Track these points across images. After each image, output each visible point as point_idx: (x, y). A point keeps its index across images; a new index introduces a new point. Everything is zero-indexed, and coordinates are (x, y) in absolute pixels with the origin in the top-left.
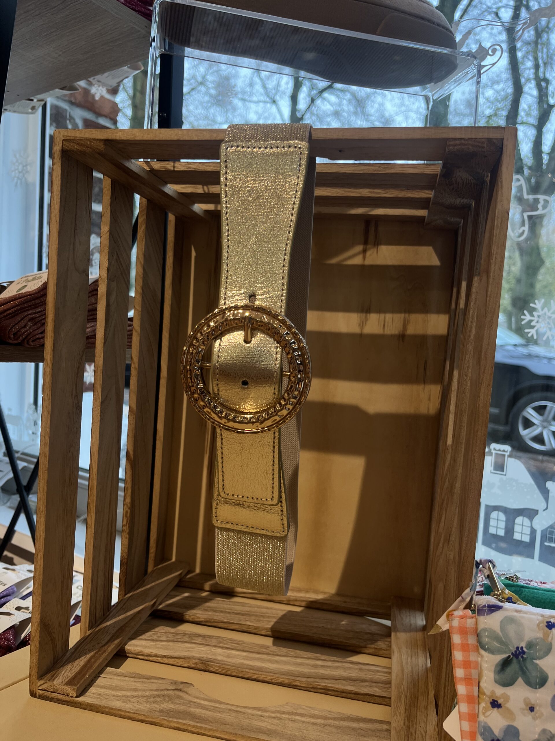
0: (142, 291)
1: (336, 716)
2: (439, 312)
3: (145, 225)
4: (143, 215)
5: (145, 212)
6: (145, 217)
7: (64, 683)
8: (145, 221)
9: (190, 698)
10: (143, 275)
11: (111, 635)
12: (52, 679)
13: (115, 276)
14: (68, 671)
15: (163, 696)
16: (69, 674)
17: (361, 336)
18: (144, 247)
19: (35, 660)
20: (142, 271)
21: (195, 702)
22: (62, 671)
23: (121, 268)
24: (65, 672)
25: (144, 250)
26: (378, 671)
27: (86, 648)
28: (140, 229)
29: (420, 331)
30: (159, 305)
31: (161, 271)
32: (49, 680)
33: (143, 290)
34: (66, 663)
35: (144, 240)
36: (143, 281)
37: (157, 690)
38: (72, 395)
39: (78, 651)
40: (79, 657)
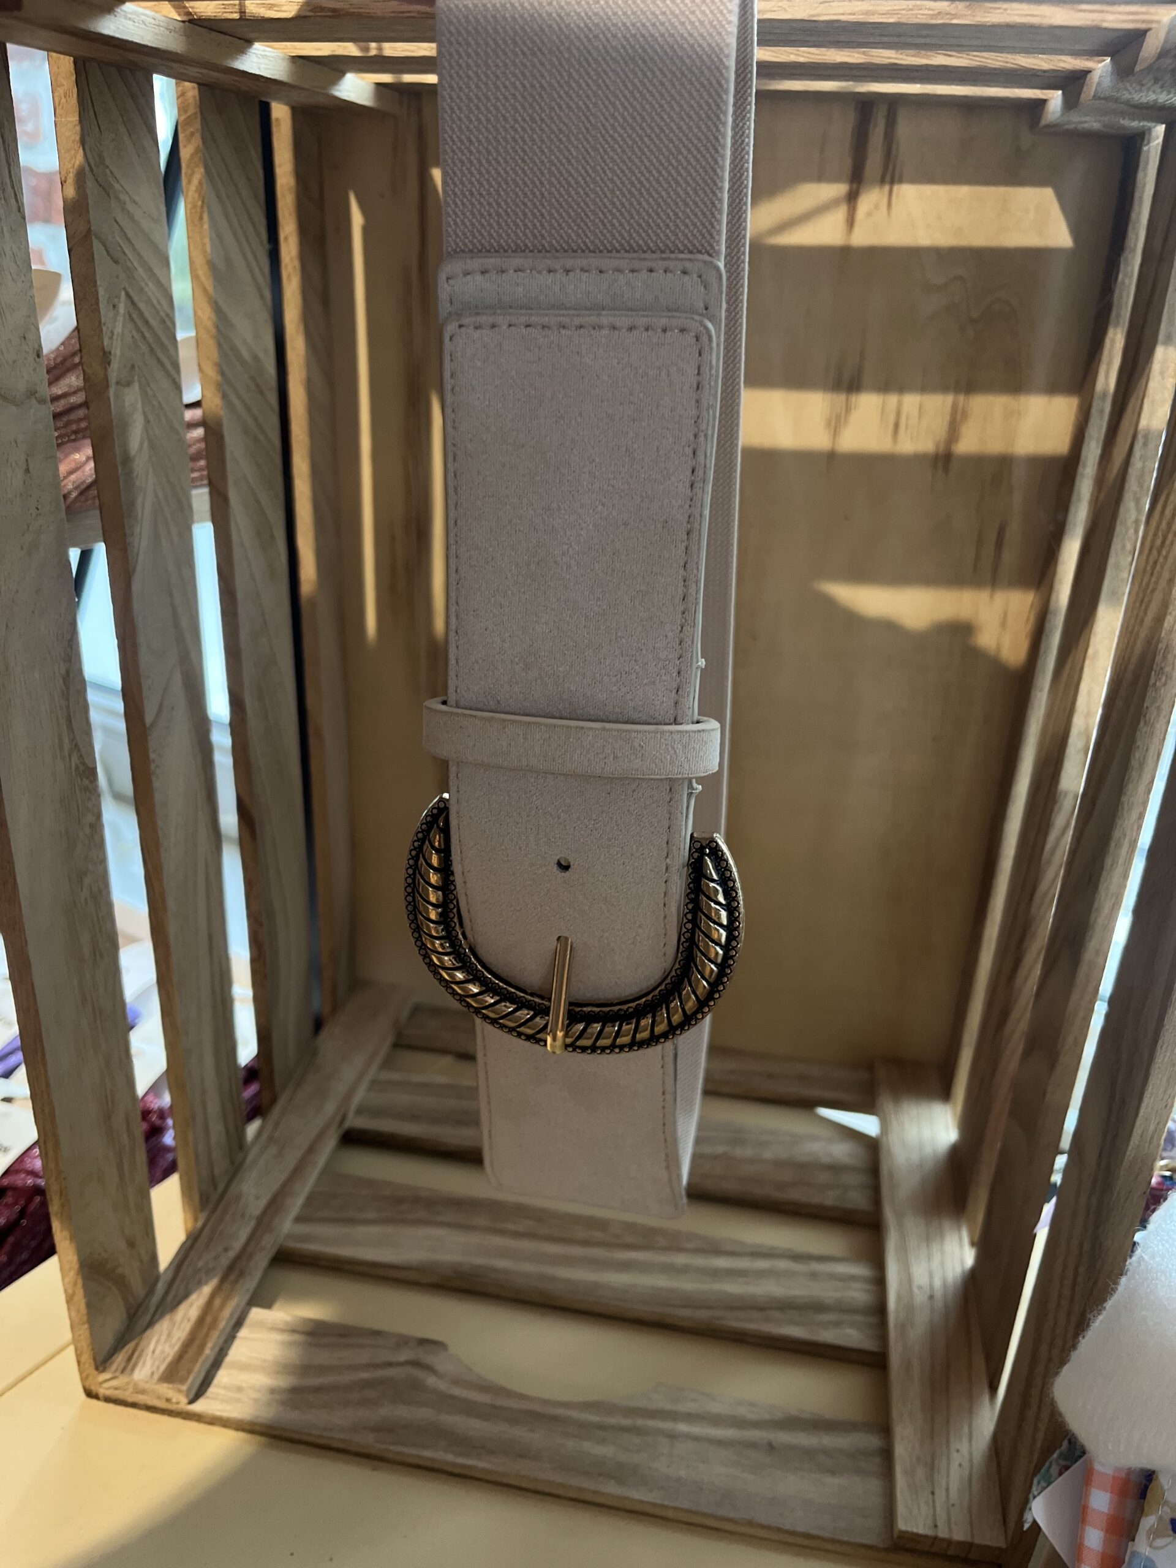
0: (219, 378)
1: (767, 1417)
2: (1052, 389)
3: (202, 170)
4: (192, 134)
5: (197, 125)
6: (197, 141)
7: (156, 1376)
8: (200, 154)
9: (442, 1385)
10: (217, 327)
11: (253, 1223)
12: (129, 1366)
13: (133, 367)
14: (163, 1338)
15: (382, 1381)
16: (167, 1349)
17: (831, 456)
18: (207, 241)
19: (82, 1337)
20: (213, 316)
21: (452, 1397)
22: (149, 1343)
23: (147, 335)
24: (158, 1342)
25: (208, 248)
26: (853, 1278)
27: (200, 1264)
28: (189, 182)
29: (995, 446)
30: (273, 399)
31: (268, 294)
32: (123, 1372)
33: (223, 374)
34: (157, 1317)
35: (206, 216)
36: (220, 346)
37: (367, 1367)
38: (61, 749)
39: (181, 1274)
40: (186, 1296)
